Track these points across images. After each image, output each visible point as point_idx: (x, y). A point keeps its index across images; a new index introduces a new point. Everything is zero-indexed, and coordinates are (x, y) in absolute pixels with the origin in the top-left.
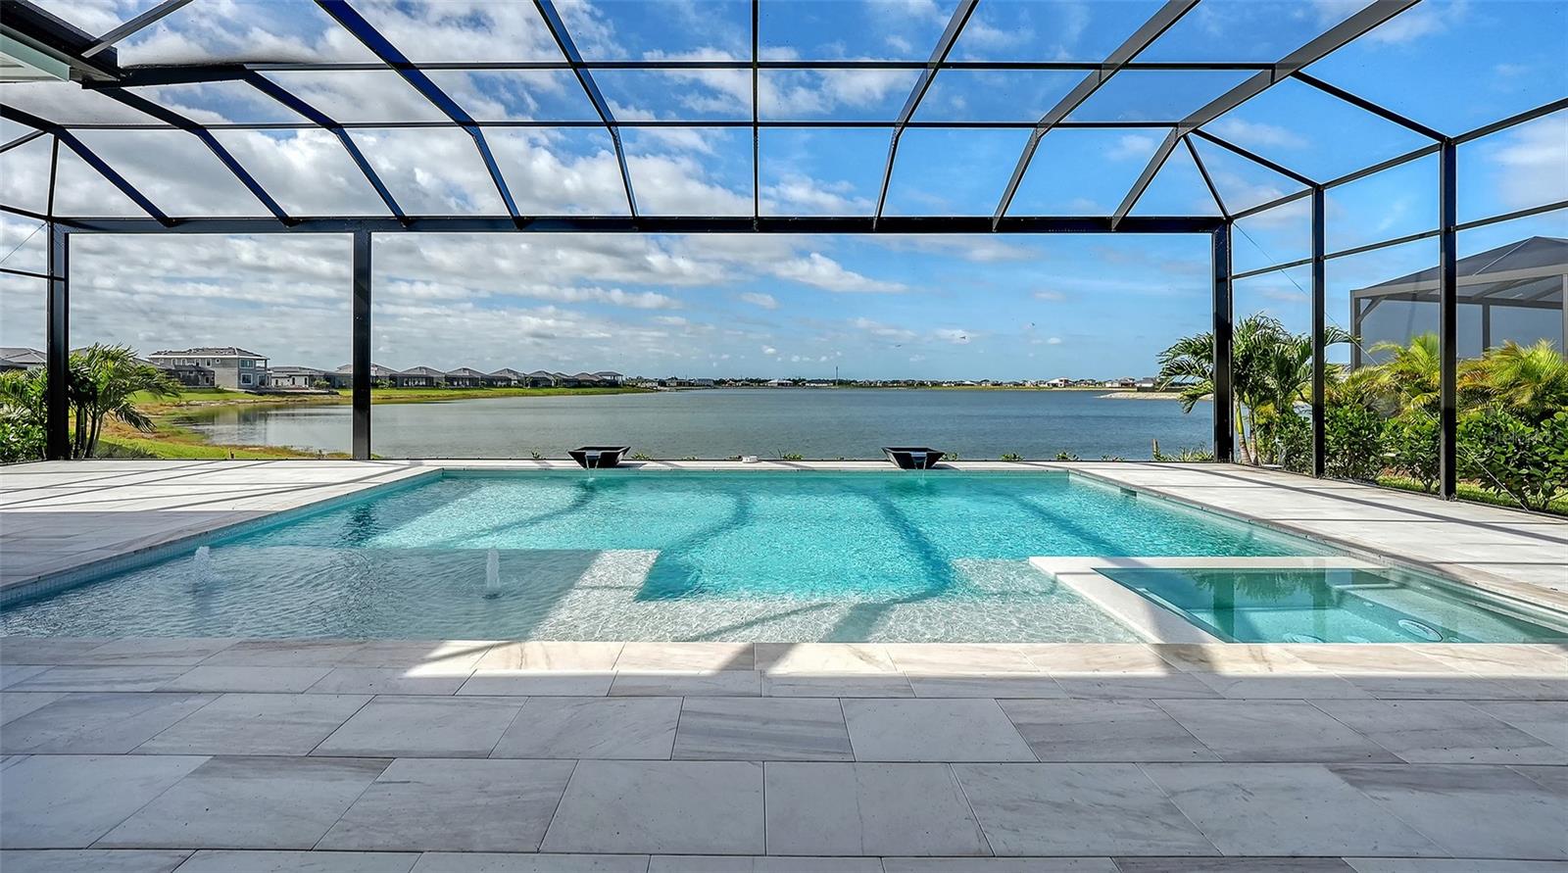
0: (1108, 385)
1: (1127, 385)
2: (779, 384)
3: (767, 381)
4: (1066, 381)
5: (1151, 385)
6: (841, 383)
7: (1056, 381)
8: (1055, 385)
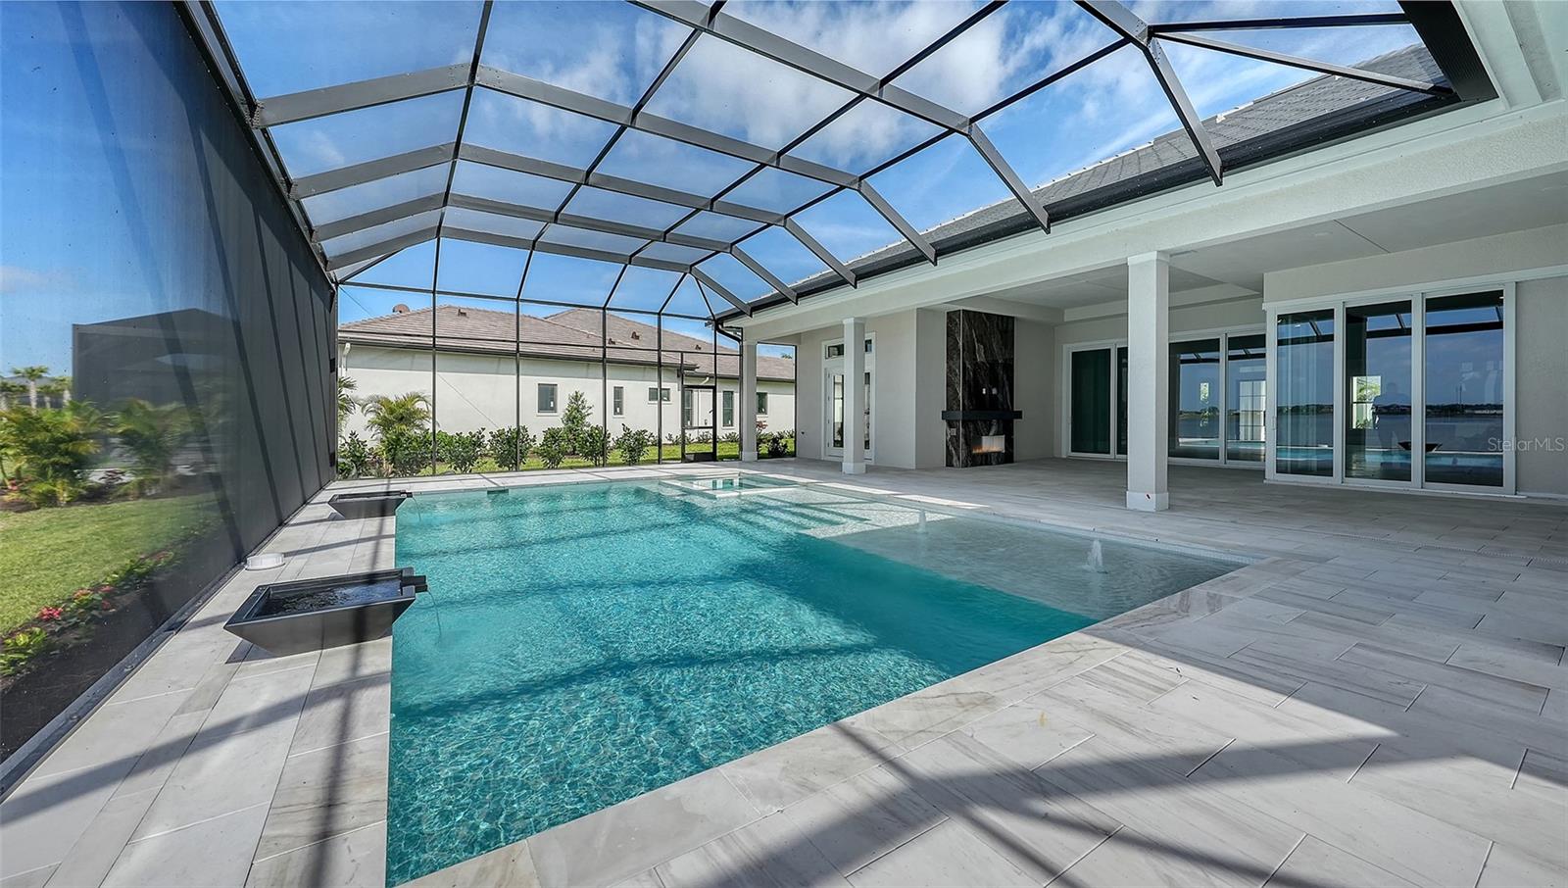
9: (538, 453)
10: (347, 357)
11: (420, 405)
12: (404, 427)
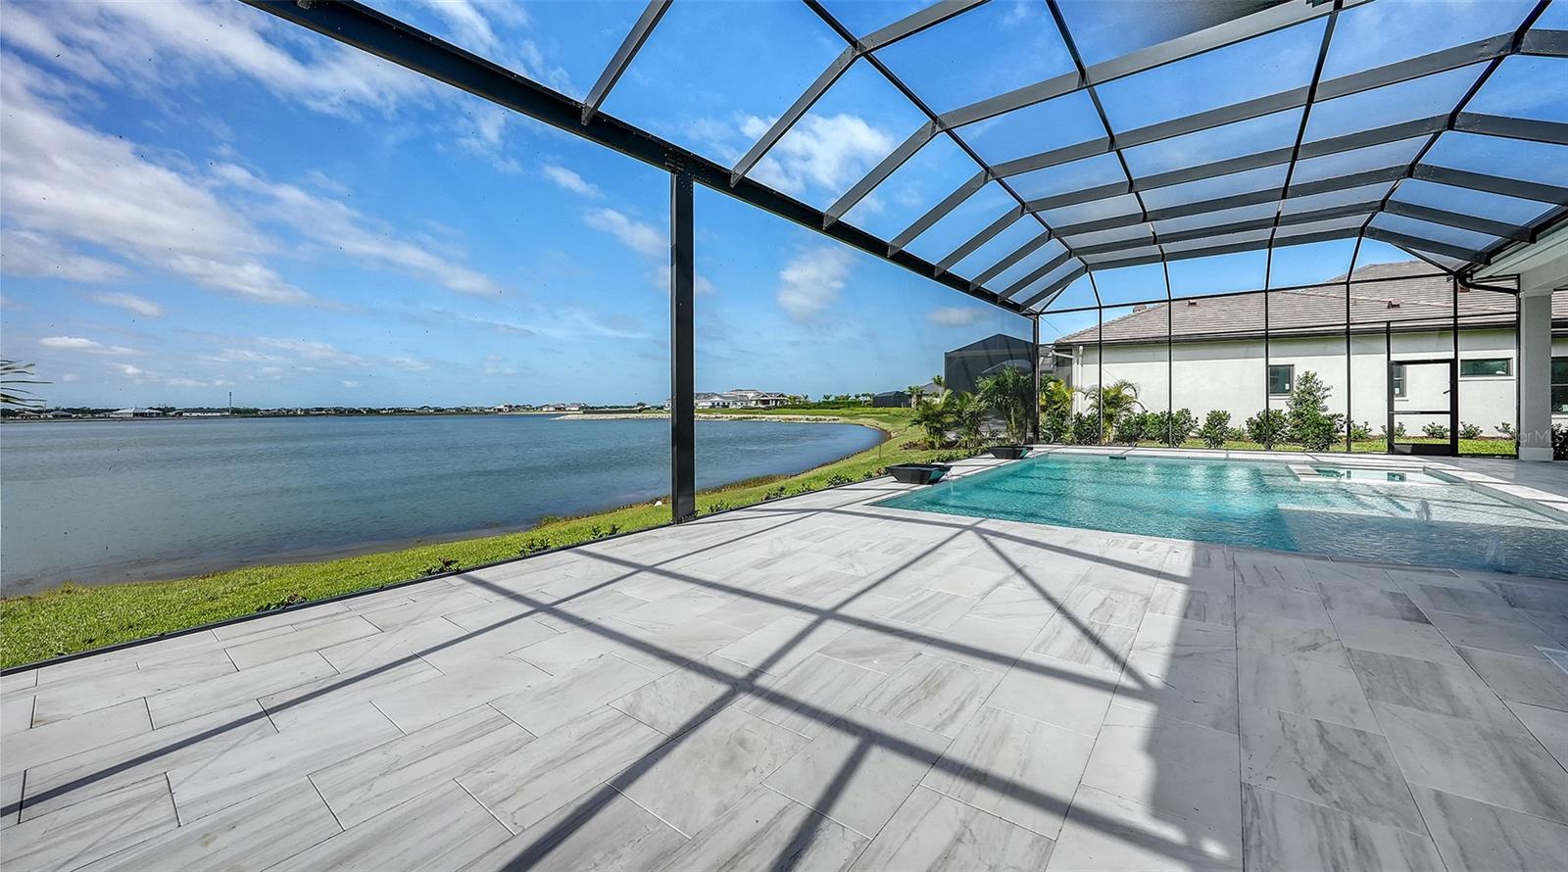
0: (545, 409)
1: (560, 409)
2: (135, 415)
4: (510, 406)
5: (578, 409)
7: (502, 407)
8: (500, 410)
9: (1202, 436)
10: (1082, 356)
11: (1127, 392)
12: (1112, 410)
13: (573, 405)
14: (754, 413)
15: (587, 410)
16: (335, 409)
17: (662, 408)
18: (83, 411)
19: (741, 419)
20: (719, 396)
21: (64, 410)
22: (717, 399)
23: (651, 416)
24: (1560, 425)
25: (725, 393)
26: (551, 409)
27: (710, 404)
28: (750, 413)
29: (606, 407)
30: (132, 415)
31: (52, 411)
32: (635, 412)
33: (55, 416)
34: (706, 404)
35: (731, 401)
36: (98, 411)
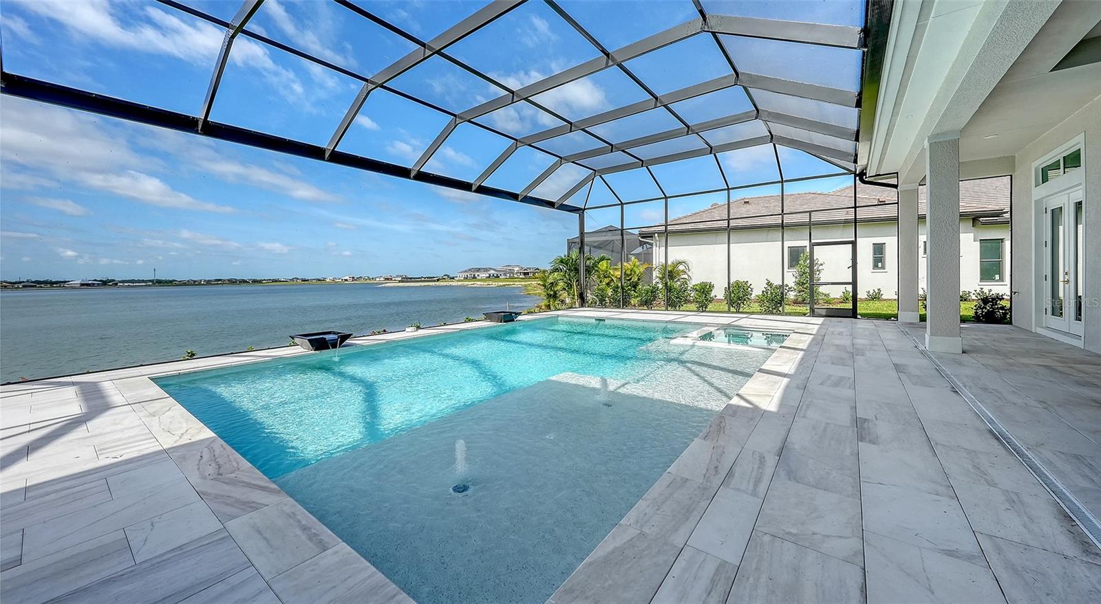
0: (377, 279)
1: (388, 279)
2: (82, 285)
3: (65, 282)
4: (353, 278)
5: (400, 279)
6: (159, 282)
7: (347, 278)
8: (346, 280)
10: (659, 241)
11: (681, 267)
13: (398, 276)
14: (513, 281)
15: (405, 279)
16: (229, 280)
17: (453, 278)
18: (45, 282)
19: (504, 285)
20: (494, 270)
21: (32, 282)
22: (492, 272)
23: (445, 284)
24: (990, 291)
25: (499, 268)
26: (382, 279)
27: (488, 275)
28: (512, 281)
29: (422, 277)
30: (79, 285)
31: (24, 282)
32: (435, 281)
33: (24, 286)
34: (484, 275)
35: (502, 273)
36: (56, 283)
